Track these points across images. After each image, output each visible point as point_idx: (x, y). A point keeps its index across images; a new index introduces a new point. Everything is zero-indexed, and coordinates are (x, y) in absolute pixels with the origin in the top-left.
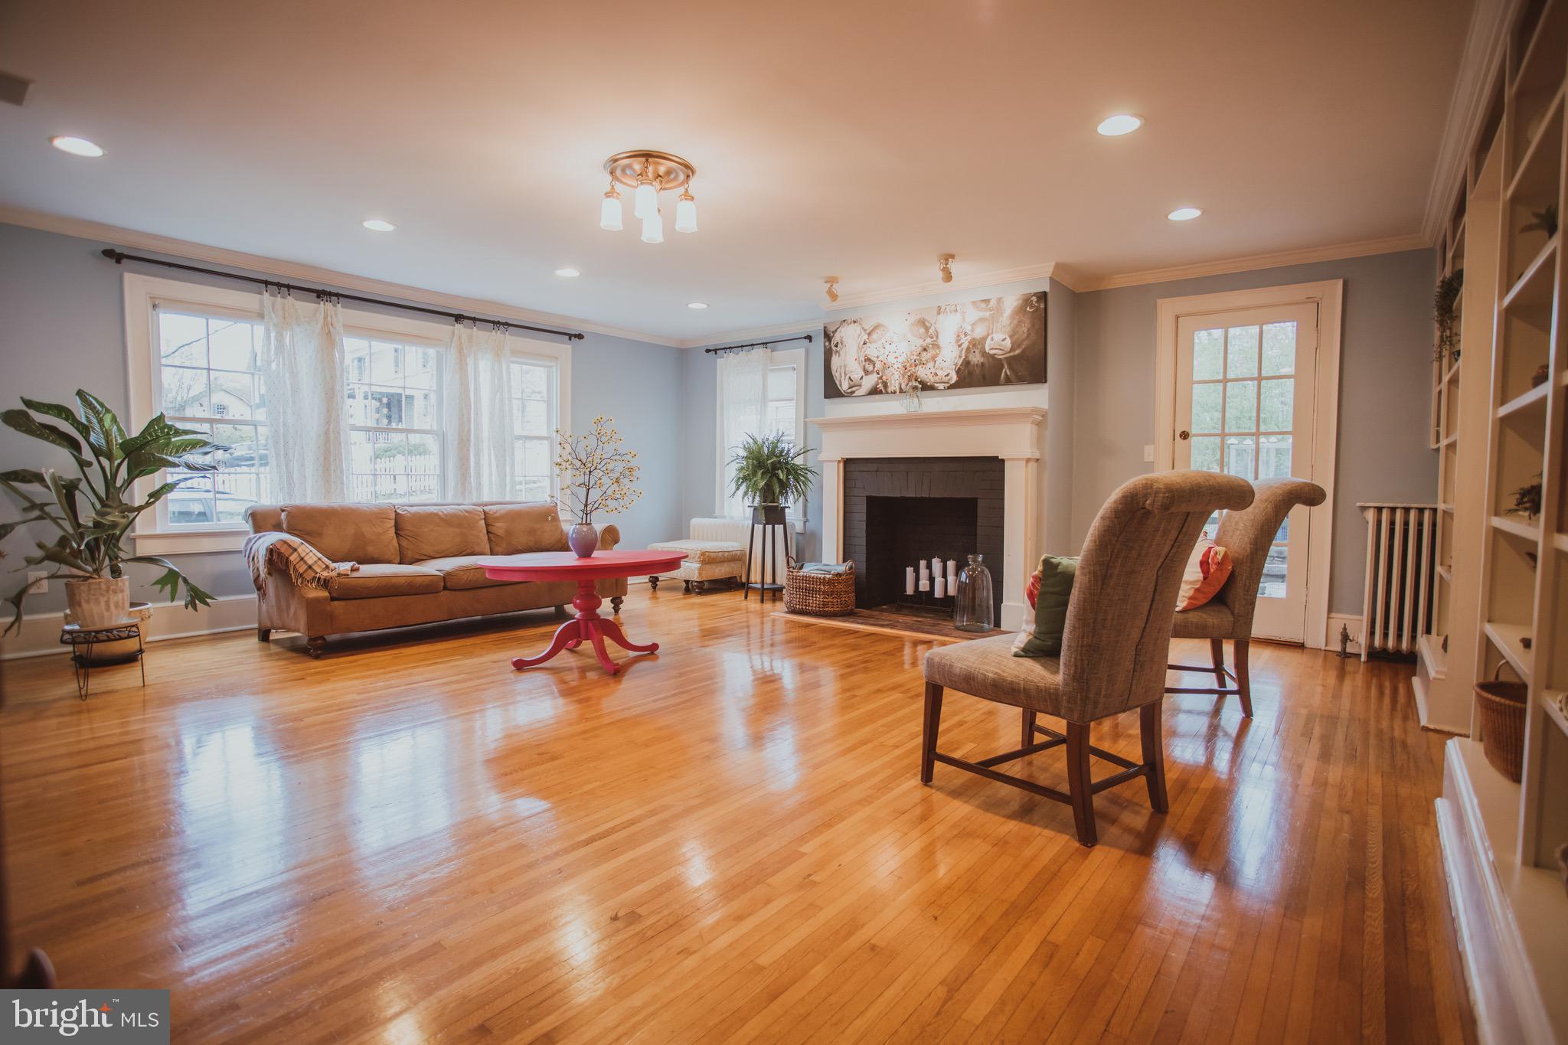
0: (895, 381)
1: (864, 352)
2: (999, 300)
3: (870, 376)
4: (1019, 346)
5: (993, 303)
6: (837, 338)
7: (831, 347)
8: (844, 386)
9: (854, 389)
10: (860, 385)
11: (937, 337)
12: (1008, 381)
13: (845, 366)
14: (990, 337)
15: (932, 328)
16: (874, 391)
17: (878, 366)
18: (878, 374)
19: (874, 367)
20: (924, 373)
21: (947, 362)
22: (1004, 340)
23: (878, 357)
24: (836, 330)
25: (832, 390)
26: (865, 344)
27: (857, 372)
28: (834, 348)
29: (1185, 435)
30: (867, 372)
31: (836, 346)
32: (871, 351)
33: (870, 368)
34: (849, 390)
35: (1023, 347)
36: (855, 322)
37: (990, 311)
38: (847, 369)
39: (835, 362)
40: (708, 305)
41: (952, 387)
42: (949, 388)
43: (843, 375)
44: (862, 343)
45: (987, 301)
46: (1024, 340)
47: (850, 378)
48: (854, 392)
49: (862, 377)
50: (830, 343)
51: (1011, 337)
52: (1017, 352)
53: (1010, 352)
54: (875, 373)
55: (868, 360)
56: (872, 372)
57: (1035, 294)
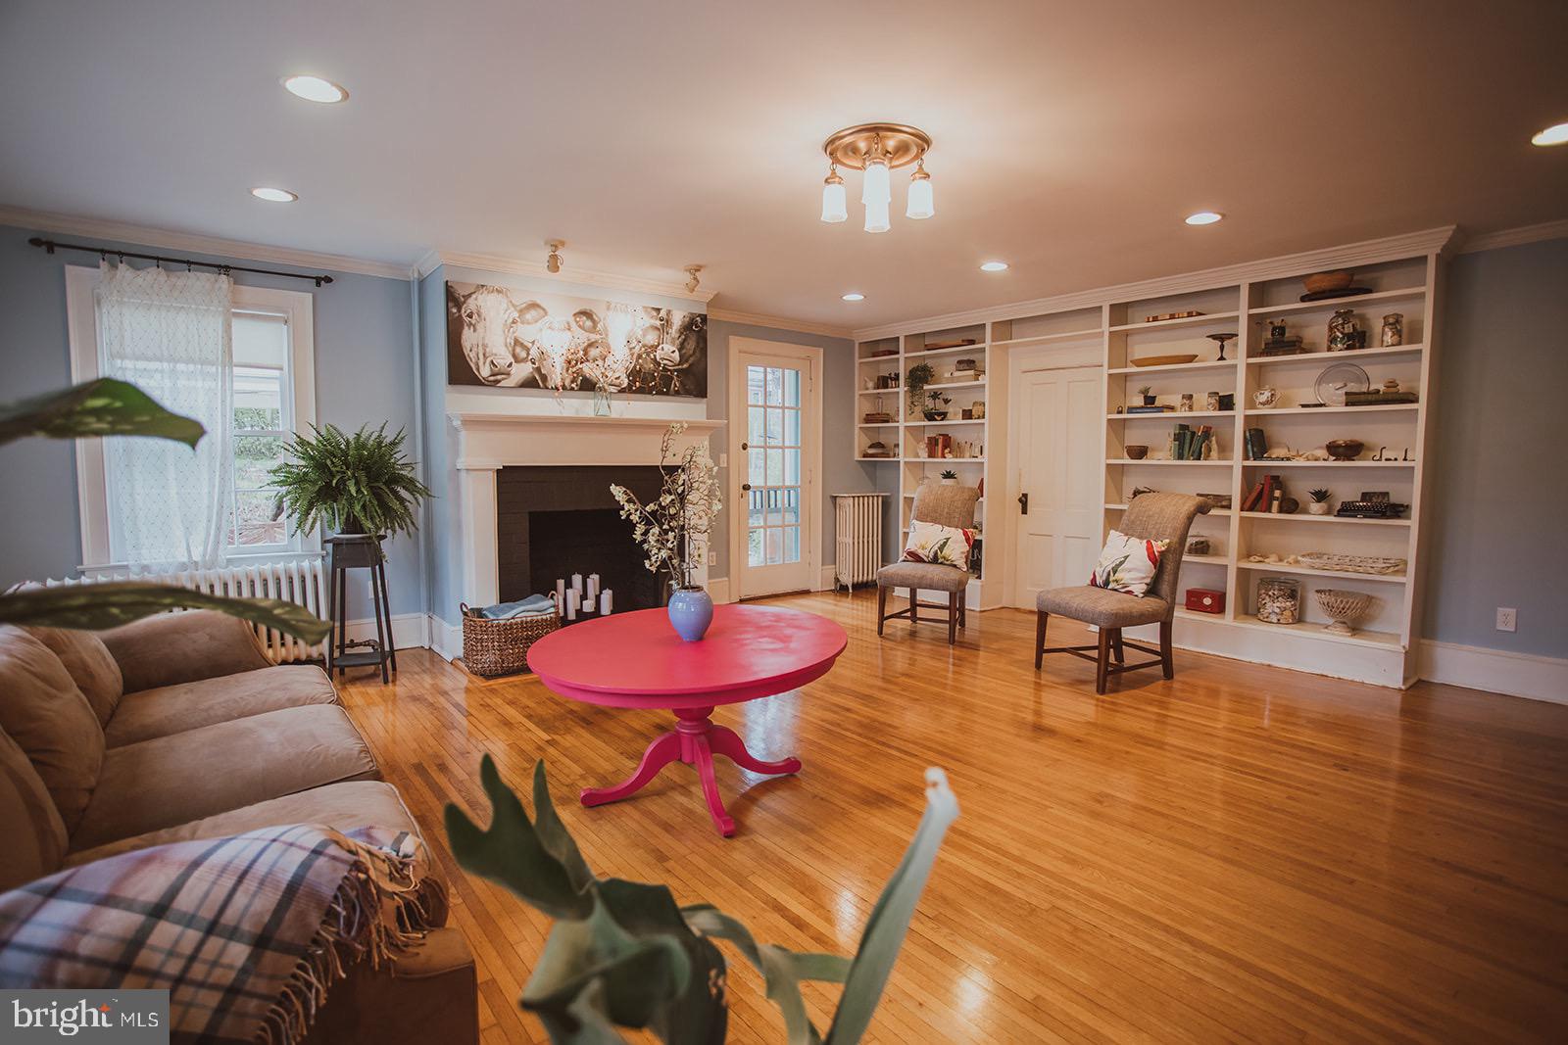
0: (557, 375)
1: (514, 332)
2: (669, 312)
3: (522, 364)
4: (687, 361)
5: (663, 313)
6: (471, 305)
7: (461, 316)
8: (485, 372)
9: (499, 377)
10: (508, 374)
11: (607, 335)
12: (677, 393)
13: (485, 346)
14: (660, 347)
15: (601, 323)
16: (530, 384)
17: (534, 353)
18: (534, 363)
19: (528, 354)
20: (589, 370)
21: (617, 364)
22: (673, 352)
23: (533, 343)
24: (470, 295)
25: (461, 373)
26: (513, 322)
27: (504, 358)
28: (467, 319)
29: (745, 447)
30: (517, 360)
31: (470, 316)
32: (525, 333)
33: (523, 354)
34: (492, 378)
35: (690, 362)
36: (499, 291)
37: (662, 320)
38: (488, 350)
39: (468, 338)
40: (296, 197)
41: (623, 391)
42: (619, 391)
43: (481, 356)
44: (511, 320)
45: (658, 310)
46: (691, 356)
47: (492, 362)
48: (499, 381)
49: (510, 365)
50: (459, 311)
51: (679, 351)
52: (685, 366)
53: (679, 365)
54: (530, 363)
55: (517, 342)
56: (524, 360)
57: (699, 315)
